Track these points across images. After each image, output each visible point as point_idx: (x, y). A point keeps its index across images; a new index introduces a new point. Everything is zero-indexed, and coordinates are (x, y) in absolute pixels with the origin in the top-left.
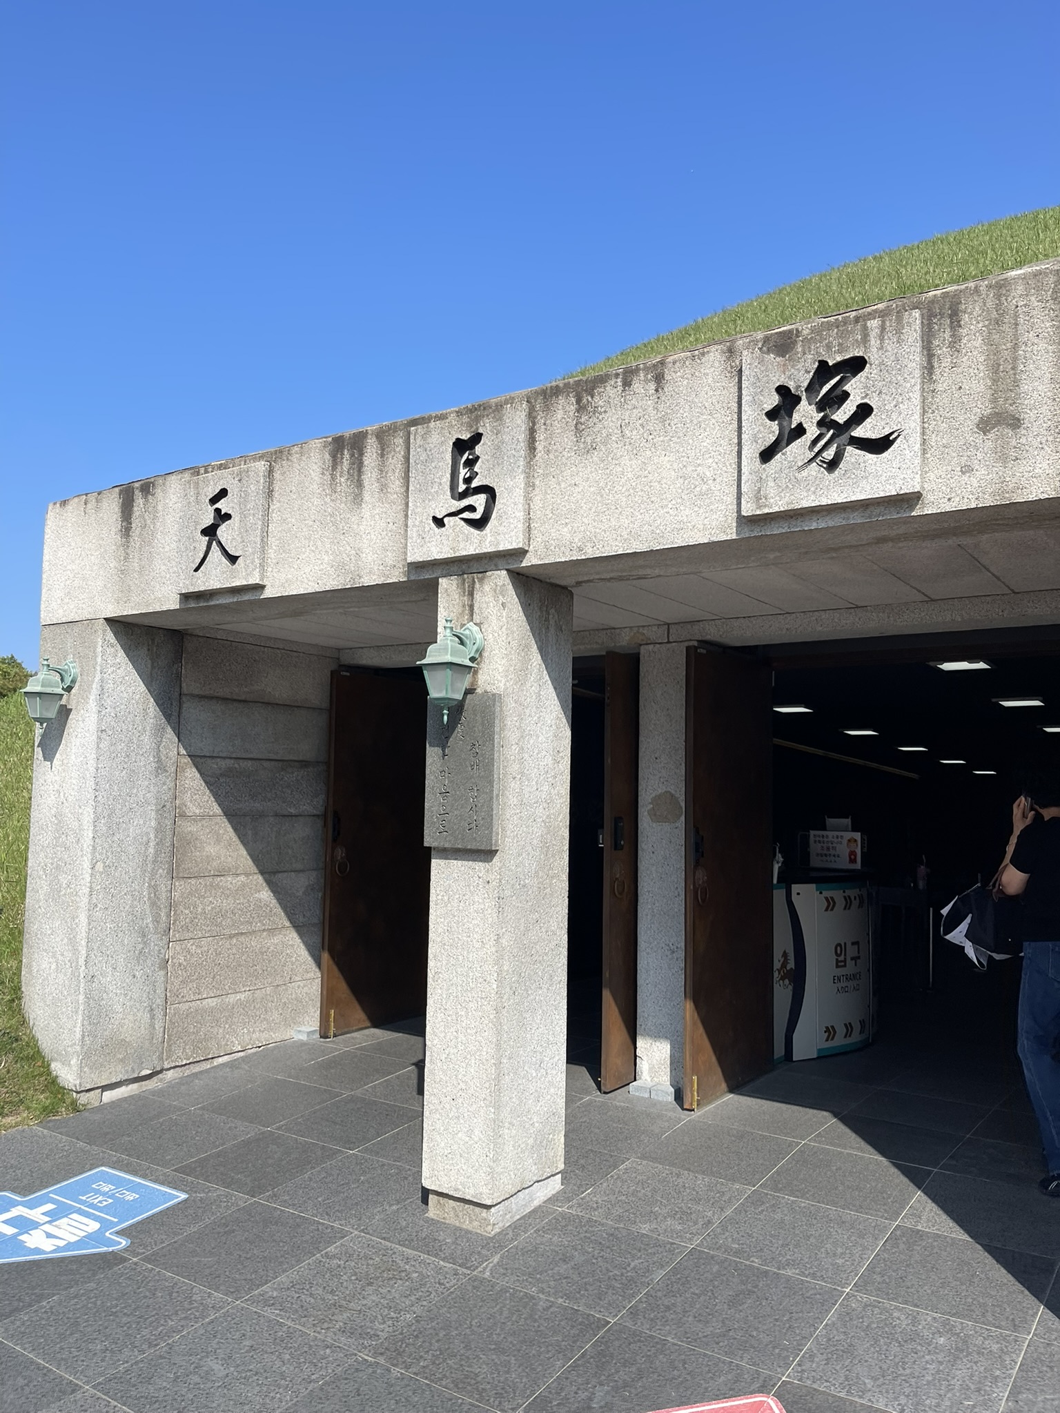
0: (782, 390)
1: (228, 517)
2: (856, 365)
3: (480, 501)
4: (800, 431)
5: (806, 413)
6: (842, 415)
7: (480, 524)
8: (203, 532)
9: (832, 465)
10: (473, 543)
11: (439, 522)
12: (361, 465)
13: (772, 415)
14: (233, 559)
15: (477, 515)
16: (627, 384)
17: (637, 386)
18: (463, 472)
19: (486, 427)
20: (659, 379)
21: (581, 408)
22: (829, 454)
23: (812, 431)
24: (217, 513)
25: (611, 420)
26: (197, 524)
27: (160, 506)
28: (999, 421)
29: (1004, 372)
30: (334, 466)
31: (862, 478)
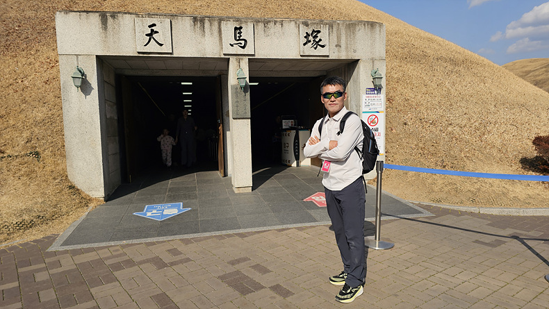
0: (307, 33)
1: (157, 32)
2: (319, 32)
3: (243, 42)
4: (310, 41)
5: (311, 38)
6: (317, 40)
7: (243, 47)
8: (147, 35)
9: (315, 48)
10: (241, 51)
11: (232, 45)
12: (204, 26)
13: (305, 37)
15: (242, 45)
16: (275, 24)
17: (277, 24)
18: (238, 35)
19: (243, 26)
20: (282, 25)
21: (265, 27)
22: (315, 46)
23: (312, 42)
24: (152, 30)
25: (272, 31)
26: (143, 32)
27: (122, 23)
28: (338, 46)
29: (339, 38)
30: (195, 25)
31: (320, 52)
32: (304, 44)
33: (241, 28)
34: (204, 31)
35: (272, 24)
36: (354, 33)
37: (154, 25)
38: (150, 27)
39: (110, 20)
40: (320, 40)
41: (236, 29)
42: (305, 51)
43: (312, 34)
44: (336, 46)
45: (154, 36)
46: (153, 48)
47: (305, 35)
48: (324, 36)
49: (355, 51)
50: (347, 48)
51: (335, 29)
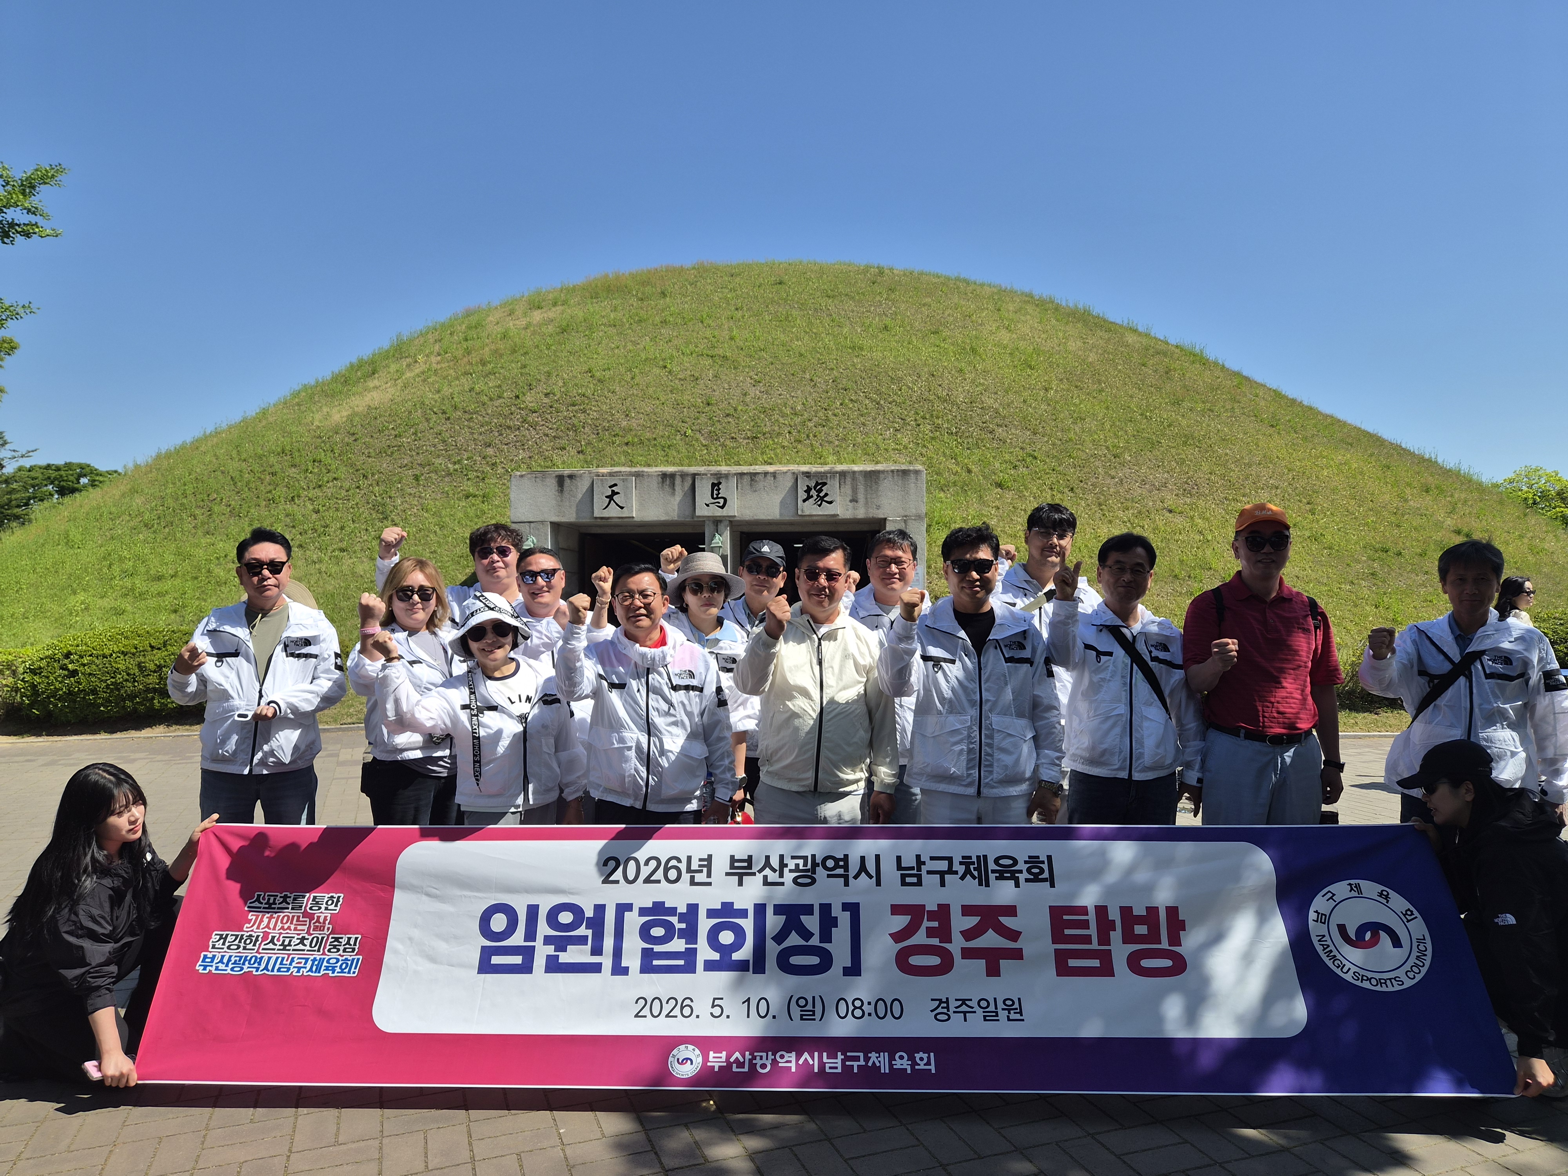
0: (808, 486)
1: (618, 493)
2: (825, 484)
3: (722, 501)
4: (812, 496)
5: (813, 493)
6: (822, 494)
7: (722, 507)
8: (607, 497)
9: (820, 506)
10: (719, 512)
11: (708, 505)
12: (674, 485)
13: (805, 492)
14: (622, 508)
15: (721, 505)
16: (765, 476)
17: (769, 477)
18: (715, 492)
19: (723, 481)
20: (775, 477)
21: (752, 480)
22: (819, 503)
23: (815, 497)
24: (613, 491)
25: (761, 485)
26: (602, 494)
27: (579, 484)
28: (854, 500)
29: (855, 490)
30: (663, 482)
31: (826, 510)
32: (804, 501)
33: (720, 483)
34: (674, 489)
35: (761, 477)
36: (876, 483)
37: (615, 485)
38: (610, 487)
39: (567, 481)
40: (826, 495)
41: (713, 485)
42: (805, 509)
43: (815, 487)
44: (851, 501)
45: (615, 497)
46: (613, 512)
47: (806, 488)
48: (832, 489)
49: (878, 507)
50: (867, 503)
51: (849, 480)
